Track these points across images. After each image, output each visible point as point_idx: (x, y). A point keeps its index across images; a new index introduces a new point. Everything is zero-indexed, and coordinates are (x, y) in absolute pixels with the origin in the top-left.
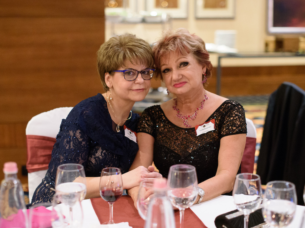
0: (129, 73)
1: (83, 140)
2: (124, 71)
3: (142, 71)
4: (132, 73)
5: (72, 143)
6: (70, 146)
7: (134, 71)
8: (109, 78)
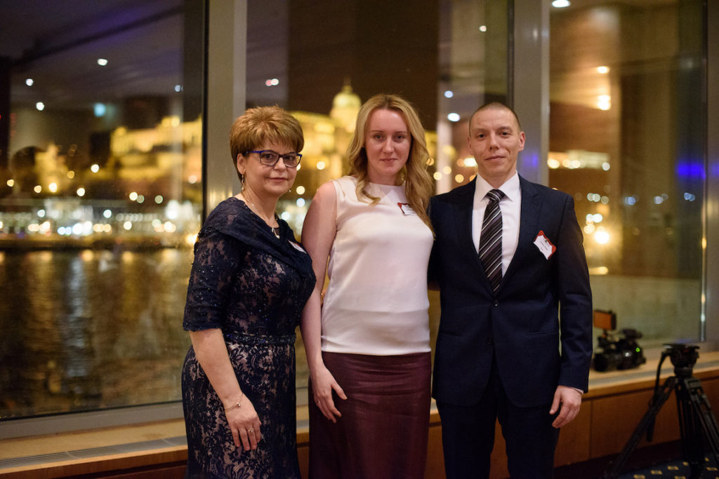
0: (268, 156)
1: (226, 253)
2: (260, 152)
3: (285, 155)
4: (271, 157)
5: (209, 258)
6: (207, 262)
7: (275, 155)
8: (242, 161)
